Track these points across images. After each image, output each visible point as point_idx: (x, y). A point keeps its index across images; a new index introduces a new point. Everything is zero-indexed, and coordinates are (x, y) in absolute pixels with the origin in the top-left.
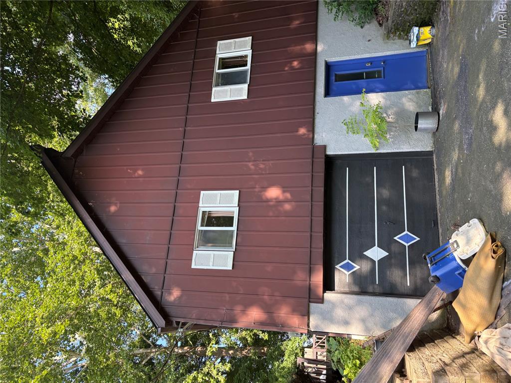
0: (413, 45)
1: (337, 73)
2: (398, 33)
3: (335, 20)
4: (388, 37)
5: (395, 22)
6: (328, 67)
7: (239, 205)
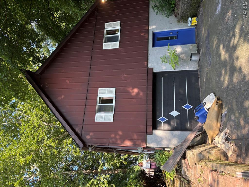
0: (189, 25)
1: (158, 37)
2: (183, 20)
3: (156, 14)
4: (179, 22)
5: (182, 15)
6: (154, 34)
7: (115, 94)
